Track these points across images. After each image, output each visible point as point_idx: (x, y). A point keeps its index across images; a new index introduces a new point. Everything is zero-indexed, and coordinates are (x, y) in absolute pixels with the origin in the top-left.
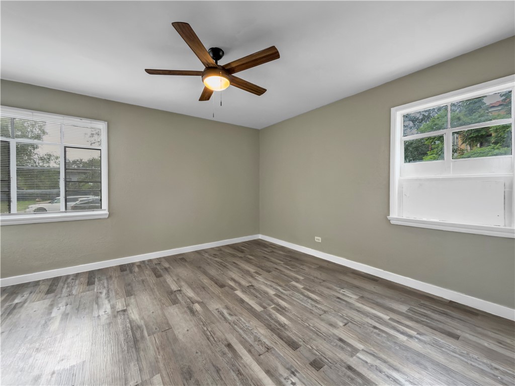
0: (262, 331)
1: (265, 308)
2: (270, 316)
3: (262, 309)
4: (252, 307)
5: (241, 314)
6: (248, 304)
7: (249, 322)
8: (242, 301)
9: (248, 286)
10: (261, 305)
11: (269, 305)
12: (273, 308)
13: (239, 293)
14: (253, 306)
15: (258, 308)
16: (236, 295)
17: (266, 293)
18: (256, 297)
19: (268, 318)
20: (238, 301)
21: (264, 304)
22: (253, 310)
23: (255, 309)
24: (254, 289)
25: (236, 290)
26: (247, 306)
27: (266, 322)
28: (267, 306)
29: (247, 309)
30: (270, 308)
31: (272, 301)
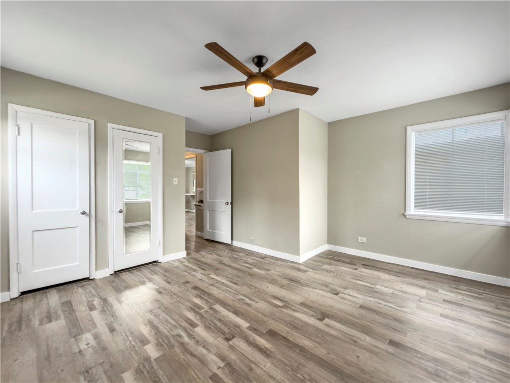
0: (215, 292)
1: (211, 308)
2: (207, 302)
3: (213, 307)
4: (224, 307)
5: (233, 300)
6: (229, 311)
7: (225, 296)
8: (236, 312)
9: (234, 337)
10: (215, 311)
11: (206, 312)
12: (203, 308)
13: (244, 324)
14: (223, 309)
15: (218, 307)
16: (245, 320)
17: (207, 328)
18: (220, 320)
19: (209, 300)
20: (241, 312)
21: (211, 312)
22: (223, 305)
23: (221, 306)
24: (224, 333)
25: (248, 328)
26: (229, 308)
27: (211, 297)
28: (209, 310)
29: (229, 305)
30: (206, 308)
31: (202, 317)
